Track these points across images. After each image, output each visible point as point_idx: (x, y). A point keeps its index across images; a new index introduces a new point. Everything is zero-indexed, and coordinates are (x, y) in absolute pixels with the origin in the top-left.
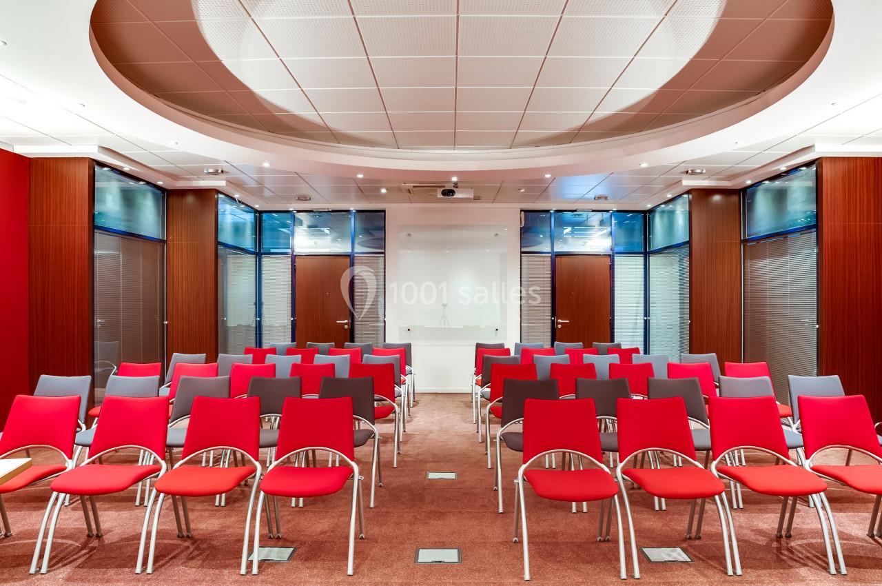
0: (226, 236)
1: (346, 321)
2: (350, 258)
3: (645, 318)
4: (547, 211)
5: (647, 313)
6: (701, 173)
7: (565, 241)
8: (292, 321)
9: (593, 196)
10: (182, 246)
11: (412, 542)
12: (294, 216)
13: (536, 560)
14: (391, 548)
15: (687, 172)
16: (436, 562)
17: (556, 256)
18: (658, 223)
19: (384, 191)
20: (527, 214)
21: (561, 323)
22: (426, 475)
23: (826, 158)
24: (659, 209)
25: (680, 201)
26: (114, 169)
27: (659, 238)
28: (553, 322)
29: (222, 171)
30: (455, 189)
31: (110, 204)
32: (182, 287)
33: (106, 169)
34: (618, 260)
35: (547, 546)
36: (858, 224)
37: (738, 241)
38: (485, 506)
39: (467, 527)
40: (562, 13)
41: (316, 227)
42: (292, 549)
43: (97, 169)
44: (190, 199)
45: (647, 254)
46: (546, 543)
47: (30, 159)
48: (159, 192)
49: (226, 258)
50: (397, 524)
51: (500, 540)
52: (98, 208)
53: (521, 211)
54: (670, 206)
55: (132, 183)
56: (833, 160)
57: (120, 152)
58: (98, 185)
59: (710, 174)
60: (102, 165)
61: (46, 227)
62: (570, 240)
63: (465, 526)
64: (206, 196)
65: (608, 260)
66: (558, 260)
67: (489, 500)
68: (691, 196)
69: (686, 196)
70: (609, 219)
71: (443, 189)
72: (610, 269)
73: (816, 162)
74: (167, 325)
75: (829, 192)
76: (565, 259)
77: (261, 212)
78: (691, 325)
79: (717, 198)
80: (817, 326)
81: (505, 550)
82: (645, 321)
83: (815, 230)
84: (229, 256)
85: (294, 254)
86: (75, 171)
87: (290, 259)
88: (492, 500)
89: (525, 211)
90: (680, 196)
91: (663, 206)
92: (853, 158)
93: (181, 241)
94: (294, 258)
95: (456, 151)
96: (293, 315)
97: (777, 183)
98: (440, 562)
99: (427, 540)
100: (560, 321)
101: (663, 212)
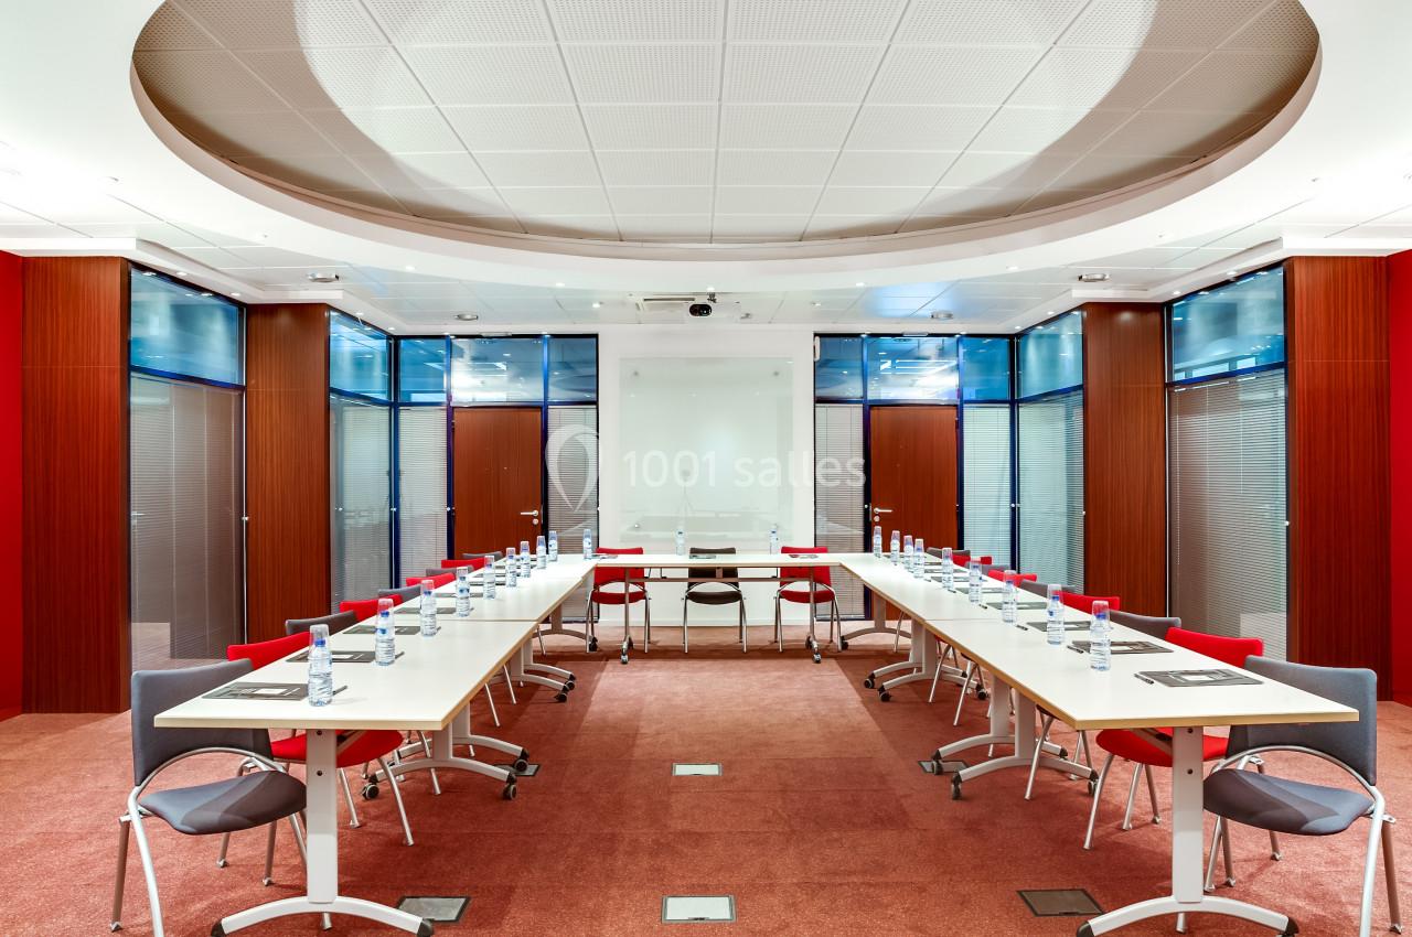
0: (343, 378)
1: (535, 513)
2: (541, 409)
3: (1013, 505)
4: (857, 335)
5: (1015, 496)
6: (1102, 279)
7: (883, 379)
8: (449, 513)
9: (929, 313)
10: (271, 396)
11: (655, 885)
12: (451, 343)
13: (855, 915)
14: (622, 896)
15: (1080, 278)
16: (696, 919)
17: (870, 408)
18: (1032, 354)
19: (596, 306)
20: (823, 339)
21: (879, 514)
22: (671, 769)
23: (1300, 257)
24: (1034, 333)
25: (1067, 321)
26: (160, 274)
27: (1034, 378)
28: (866, 513)
29: (337, 277)
30: (711, 304)
31: (154, 328)
32: (272, 461)
33: (147, 274)
34: (970, 413)
35: (872, 889)
36: (1350, 361)
37: (1160, 386)
38: (769, 822)
39: (741, 859)
40: (891, 40)
41: (486, 359)
42: (463, 900)
43: (135, 274)
44: (284, 320)
45: (1014, 403)
46: (870, 885)
47: (24, 258)
48: (235, 309)
49: (342, 412)
50: (629, 854)
51: (795, 881)
52: (136, 332)
53: (816, 335)
54: (1052, 329)
55: (190, 295)
56: (1310, 260)
57: (172, 248)
58: (135, 297)
59: (1117, 279)
60: (142, 268)
61: (51, 369)
62: (892, 379)
63: (738, 856)
64: (310, 316)
65: (953, 412)
66: (874, 413)
67: (775, 812)
68: (1085, 314)
69: (1076, 313)
70: (955, 348)
71: (691, 303)
72: (957, 427)
73: (1284, 264)
74: (247, 523)
75: (1304, 311)
76: (885, 412)
77: (397, 338)
78: (1086, 518)
79: (1126, 316)
80: (1287, 523)
81: (804, 897)
82: (1013, 510)
83: (1283, 371)
84: (346, 408)
85: (452, 405)
86: (98, 278)
87: (445, 413)
88: (780, 810)
89: (821, 336)
90: (1068, 313)
91: (1040, 327)
92: (1342, 257)
93: (271, 387)
94: (451, 411)
95: (713, 245)
96: (450, 502)
97: (1222, 296)
98: (702, 919)
99: (678, 882)
100: (877, 510)
101: (1041, 336)
